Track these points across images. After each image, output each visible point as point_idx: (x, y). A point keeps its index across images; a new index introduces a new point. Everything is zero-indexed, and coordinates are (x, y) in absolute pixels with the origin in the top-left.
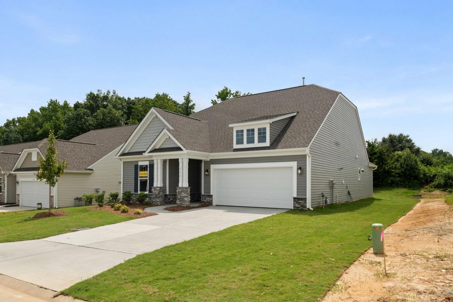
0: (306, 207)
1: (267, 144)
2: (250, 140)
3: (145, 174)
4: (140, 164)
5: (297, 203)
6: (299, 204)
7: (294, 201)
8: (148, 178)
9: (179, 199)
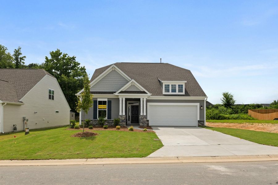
0: (204, 125)
1: (184, 93)
2: (174, 91)
3: (104, 107)
4: (99, 100)
5: (200, 123)
6: (201, 123)
7: (198, 122)
8: (107, 110)
9: (142, 122)
